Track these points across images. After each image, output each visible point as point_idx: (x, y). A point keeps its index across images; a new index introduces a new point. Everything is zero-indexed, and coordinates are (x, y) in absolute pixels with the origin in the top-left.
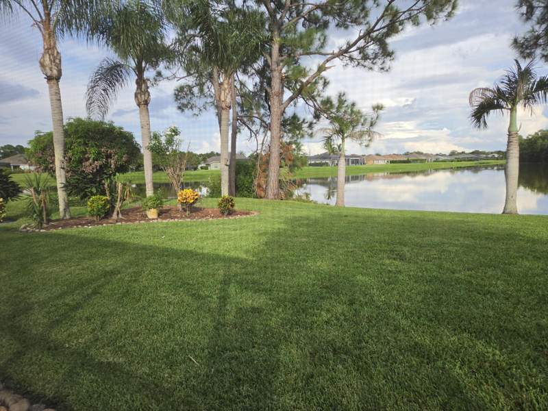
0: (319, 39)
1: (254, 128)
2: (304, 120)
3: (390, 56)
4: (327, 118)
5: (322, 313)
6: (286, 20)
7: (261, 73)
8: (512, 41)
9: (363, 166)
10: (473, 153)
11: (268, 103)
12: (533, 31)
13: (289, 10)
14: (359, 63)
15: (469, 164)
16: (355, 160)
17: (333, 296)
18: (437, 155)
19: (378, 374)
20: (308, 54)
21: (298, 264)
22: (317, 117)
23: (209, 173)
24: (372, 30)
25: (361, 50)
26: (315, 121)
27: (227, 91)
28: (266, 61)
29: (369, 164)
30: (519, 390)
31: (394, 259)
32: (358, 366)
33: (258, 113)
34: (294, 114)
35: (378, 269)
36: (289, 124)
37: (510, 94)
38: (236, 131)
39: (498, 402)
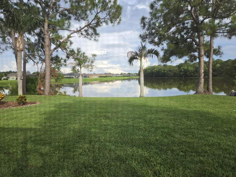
0: (67, 24)
1: (36, 61)
2: (62, 58)
3: (98, 35)
4: (73, 58)
5: (78, 150)
6: (51, 13)
7: (39, 35)
8: (139, 36)
9: (88, 78)
10: (128, 74)
11: (43, 49)
12: (145, 33)
13: (52, 8)
14: (85, 36)
15: (127, 78)
16: (85, 76)
17: (82, 140)
18: (116, 74)
19: (105, 173)
20: (62, 29)
21: (64, 127)
22: (68, 57)
23: (9, 82)
24: (90, 24)
25: (86, 31)
26: (67, 59)
27: (20, 42)
28: (41, 30)
29: (91, 77)
30: (154, 166)
31: (106, 119)
32: (97, 172)
33: (38, 54)
34: (57, 55)
35: (100, 125)
36: (55, 60)
37: (140, 54)
38: (25, 62)
39: (149, 173)
